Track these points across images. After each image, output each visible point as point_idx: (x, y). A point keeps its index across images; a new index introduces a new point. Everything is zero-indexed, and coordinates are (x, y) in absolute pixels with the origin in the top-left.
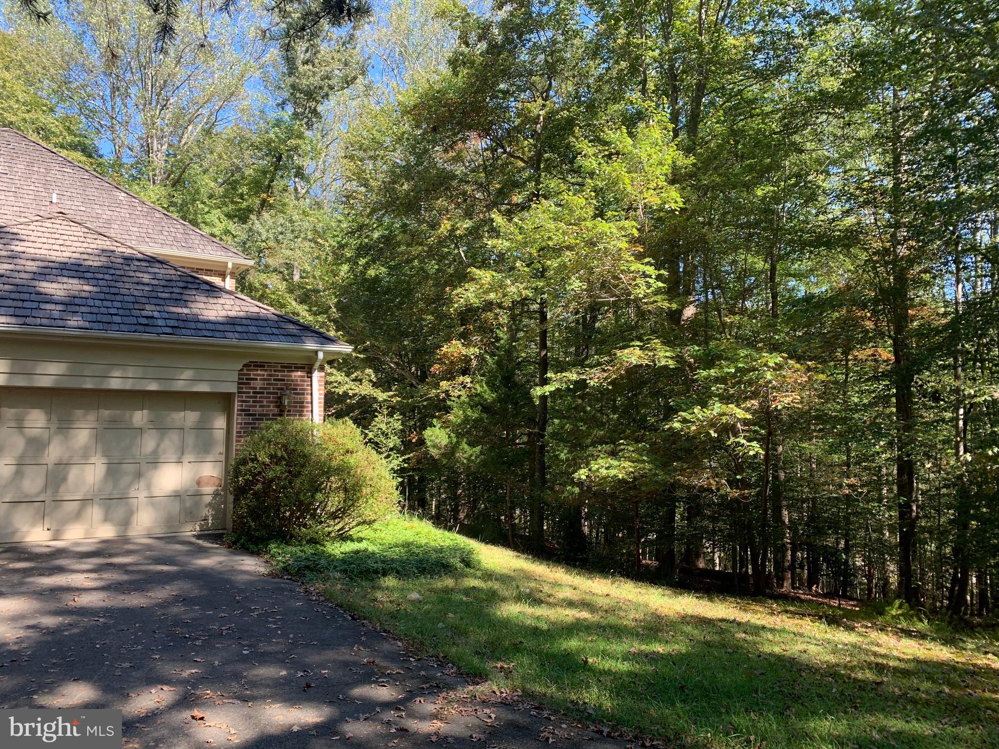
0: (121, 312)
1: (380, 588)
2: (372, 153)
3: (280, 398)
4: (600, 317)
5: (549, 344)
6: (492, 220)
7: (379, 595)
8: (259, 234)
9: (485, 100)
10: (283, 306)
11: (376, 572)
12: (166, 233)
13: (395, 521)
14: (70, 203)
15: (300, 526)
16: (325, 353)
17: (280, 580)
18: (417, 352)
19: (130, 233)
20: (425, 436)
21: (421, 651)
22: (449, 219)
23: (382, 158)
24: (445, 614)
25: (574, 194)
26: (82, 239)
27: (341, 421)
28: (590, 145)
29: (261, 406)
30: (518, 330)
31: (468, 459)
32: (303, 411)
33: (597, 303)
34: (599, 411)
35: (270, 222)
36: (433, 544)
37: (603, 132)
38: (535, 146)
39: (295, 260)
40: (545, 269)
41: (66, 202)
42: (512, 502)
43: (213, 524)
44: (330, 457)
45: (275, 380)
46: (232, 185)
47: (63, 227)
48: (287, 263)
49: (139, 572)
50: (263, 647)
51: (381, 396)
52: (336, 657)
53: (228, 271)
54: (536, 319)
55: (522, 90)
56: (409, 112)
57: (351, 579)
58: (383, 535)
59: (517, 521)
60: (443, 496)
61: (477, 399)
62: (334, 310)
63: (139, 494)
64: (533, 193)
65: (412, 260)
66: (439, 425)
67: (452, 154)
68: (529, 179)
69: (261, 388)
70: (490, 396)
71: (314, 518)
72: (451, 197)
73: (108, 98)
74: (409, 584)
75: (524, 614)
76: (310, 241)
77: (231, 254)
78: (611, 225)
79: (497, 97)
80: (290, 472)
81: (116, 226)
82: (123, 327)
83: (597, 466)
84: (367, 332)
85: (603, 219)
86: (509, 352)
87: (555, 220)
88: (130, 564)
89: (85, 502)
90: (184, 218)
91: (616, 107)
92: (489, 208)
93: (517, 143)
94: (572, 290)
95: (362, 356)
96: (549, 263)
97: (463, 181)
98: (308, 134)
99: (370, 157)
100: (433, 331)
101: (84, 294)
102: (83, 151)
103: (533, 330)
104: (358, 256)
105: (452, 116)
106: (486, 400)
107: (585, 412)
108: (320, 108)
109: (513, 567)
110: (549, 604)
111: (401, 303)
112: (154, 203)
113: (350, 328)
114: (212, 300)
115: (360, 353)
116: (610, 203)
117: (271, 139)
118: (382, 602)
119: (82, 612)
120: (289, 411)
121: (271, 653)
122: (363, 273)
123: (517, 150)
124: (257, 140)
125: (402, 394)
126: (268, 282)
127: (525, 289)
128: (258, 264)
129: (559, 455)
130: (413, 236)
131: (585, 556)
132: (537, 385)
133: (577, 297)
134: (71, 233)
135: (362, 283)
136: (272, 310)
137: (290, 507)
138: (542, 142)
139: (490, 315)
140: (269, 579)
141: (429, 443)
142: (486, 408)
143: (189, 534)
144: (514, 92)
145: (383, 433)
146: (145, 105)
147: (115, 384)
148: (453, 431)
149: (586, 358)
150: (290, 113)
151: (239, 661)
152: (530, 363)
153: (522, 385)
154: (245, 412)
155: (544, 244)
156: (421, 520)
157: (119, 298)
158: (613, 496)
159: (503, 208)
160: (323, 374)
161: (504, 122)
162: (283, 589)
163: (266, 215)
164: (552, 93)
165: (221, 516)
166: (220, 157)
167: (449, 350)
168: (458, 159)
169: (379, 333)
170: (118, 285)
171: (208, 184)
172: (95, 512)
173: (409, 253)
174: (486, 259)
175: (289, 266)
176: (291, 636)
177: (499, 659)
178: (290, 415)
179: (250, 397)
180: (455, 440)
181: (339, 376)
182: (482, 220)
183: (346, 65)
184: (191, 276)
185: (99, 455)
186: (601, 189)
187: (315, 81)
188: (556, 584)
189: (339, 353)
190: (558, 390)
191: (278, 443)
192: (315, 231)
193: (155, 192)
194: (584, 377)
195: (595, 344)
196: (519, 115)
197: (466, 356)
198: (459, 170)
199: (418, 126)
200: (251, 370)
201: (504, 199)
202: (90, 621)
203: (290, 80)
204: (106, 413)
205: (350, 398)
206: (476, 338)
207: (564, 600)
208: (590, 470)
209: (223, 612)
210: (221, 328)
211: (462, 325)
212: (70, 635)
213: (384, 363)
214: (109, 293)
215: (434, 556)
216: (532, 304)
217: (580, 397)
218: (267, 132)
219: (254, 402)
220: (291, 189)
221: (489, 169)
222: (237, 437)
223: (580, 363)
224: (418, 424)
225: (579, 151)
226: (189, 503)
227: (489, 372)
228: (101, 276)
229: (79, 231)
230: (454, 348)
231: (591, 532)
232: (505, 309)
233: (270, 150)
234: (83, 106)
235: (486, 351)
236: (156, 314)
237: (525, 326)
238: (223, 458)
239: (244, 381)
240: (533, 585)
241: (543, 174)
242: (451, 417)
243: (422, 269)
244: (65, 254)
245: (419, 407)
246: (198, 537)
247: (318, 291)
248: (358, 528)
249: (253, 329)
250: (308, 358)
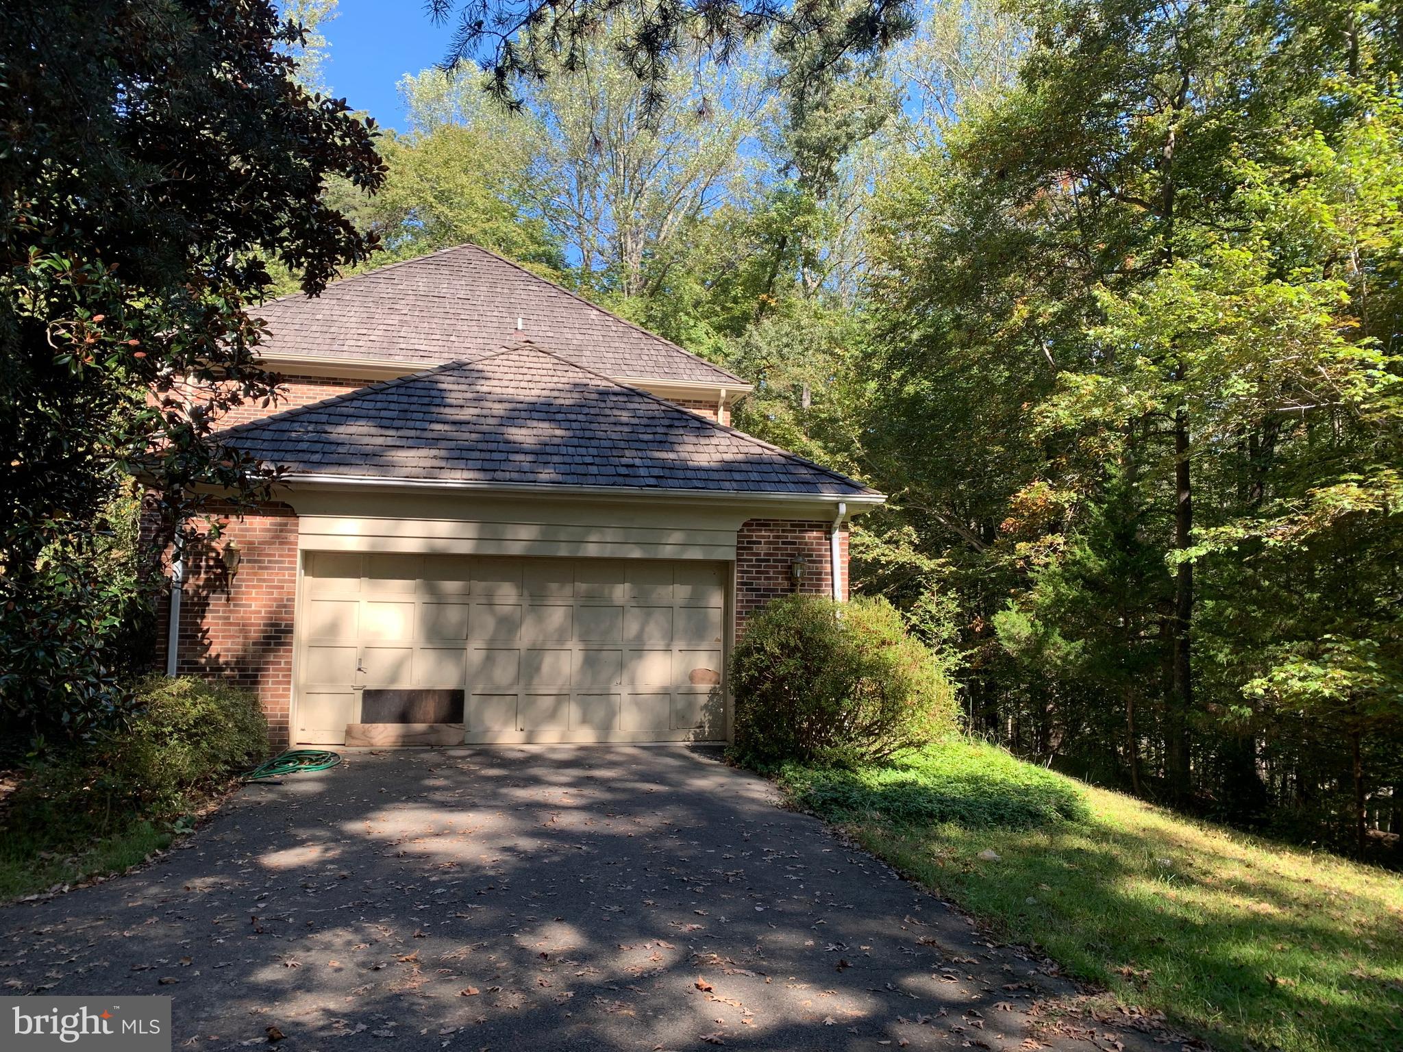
0: (597, 460)
1: (936, 838)
2: (910, 221)
3: (790, 567)
4: (1281, 437)
5: (1193, 481)
6: (1095, 299)
7: (937, 848)
8: (759, 349)
9: (1079, 122)
10: (788, 443)
11: (931, 815)
12: (646, 358)
13: (955, 745)
14: (536, 328)
15: (822, 743)
16: (849, 505)
17: (799, 815)
18: (979, 501)
19: (605, 360)
20: (996, 624)
21: (1002, 935)
22: (1025, 303)
23: (924, 226)
24: (1037, 885)
25: (1232, 247)
26: (551, 372)
27: (873, 599)
28: (1258, 167)
29: (766, 578)
30: (1140, 462)
31: (1064, 659)
32: (820, 586)
33: (1277, 415)
34: (1284, 587)
35: (772, 333)
36: (1012, 781)
37: (1281, 143)
38: (1162, 179)
39: (804, 380)
40: (1184, 367)
41: (532, 328)
42: (1136, 726)
43: (710, 732)
44: (860, 649)
45: (783, 543)
46: (722, 286)
47: (531, 359)
48: (794, 386)
49: (624, 790)
50: (781, 904)
51: (927, 564)
52: (880, 929)
53: (721, 401)
54: (1169, 444)
55: (1137, 97)
56: (963, 156)
57: (896, 822)
58: (938, 764)
59: (1144, 756)
60: (1024, 712)
61: (1075, 569)
62: (858, 445)
63: (622, 691)
64: (1161, 251)
65: (970, 367)
66: (1016, 608)
67: (1029, 207)
68: (1154, 231)
69: (766, 554)
70: (1096, 564)
71: (841, 733)
72: (1028, 270)
73: (574, 192)
74: (979, 836)
75: (1164, 897)
76: (824, 352)
77: (724, 379)
78: (1300, 288)
79: (1098, 114)
80: (806, 668)
81: (588, 353)
82: (601, 479)
83: (1283, 675)
84: (905, 474)
85: (1284, 280)
86: (1125, 496)
87: (1197, 288)
88: (614, 780)
89: (561, 697)
90: (664, 335)
91: (1303, 101)
92: (1089, 280)
93: (1133, 178)
94: (1233, 395)
95: (898, 508)
96: (1191, 355)
97: (1046, 245)
98: (820, 205)
99: (907, 227)
100: (1004, 466)
101: (556, 441)
102: (549, 261)
103: (1165, 460)
104: (891, 367)
105: (1028, 153)
106: (1090, 570)
107: (1259, 588)
108: (834, 169)
109: (1143, 825)
110: (1204, 885)
111: (954, 430)
112: (629, 319)
113: (881, 469)
114: (703, 441)
115: (895, 503)
116: (1296, 254)
117: (773, 219)
118: (942, 860)
119: (562, 835)
120: (803, 585)
121: (792, 914)
122: (898, 391)
123: (1133, 189)
124: (752, 221)
125: (958, 561)
126: (770, 413)
127: (1151, 398)
128: (757, 388)
129: (1216, 655)
130: (971, 331)
131: (1264, 816)
132: (1174, 547)
133: (1241, 406)
134: (539, 366)
135: (896, 406)
136: (778, 449)
137: (809, 716)
138: (1175, 172)
139: (1094, 441)
140: (785, 812)
141: (1001, 634)
142: (1091, 583)
143: (682, 744)
144: (1126, 103)
145: (932, 618)
146: (616, 195)
147: (592, 550)
148: (1037, 616)
149: (1259, 503)
150: (796, 180)
151: (750, 919)
152: (1163, 513)
153: (1150, 547)
154: (746, 585)
155: (1182, 328)
156: (994, 745)
157: (594, 443)
158: (1311, 723)
159: (1112, 278)
160: (846, 534)
161: (1110, 150)
162: (804, 828)
163: (766, 323)
164: (1189, 95)
165: (720, 723)
166: (708, 251)
167: (1029, 496)
168: (1038, 213)
169: (920, 475)
170: (593, 426)
171: (693, 289)
172: (572, 711)
173: (965, 357)
174: (1085, 357)
175: (797, 389)
176: (818, 893)
177: (1125, 961)
178: (805, 591)
179: (753, 566)
180: (1041, 630)
181: (867, 538)
182: (1078, 300)
183: (870, 101)
184: (678, 411)
185: (575, 639)
186: (1280, 234)
187: (828, 130)
188: (1215, 856)
189: (868, 505)
190: (1211, 554)
191: (790, 629)
192: (831, 339)
193: (630, 305)
194: (1258, 533)
195: (1275, 479)
196: (1133, 136)
197: (1056, 504)
198: (1040, 229)
199: (976, 175)
200: (753, 531)
201: (1112, 265)
202: (571, 847)
203: (794, 135)
204: (582, 587)
205: (883, 567)
206: (1072, 477)
207: (1230, 882)
208: (1270, 680)
209: (728, 851)
210: (716, 476)
211: (1048, 458)
212: (551, 863)
213: (930, 517)
214: (583, 438)
215: (1016, 799)
216: (1161, 421)
217: (1249, 564)
218: (766, 210)
219: (757, 572)
220: (799, 283)
221: (1087, 223)
222: (738, 618)
223: (1248, 510)
224: (982, 606)
225: (1239, 179)
226: (680, 704)
227: (1094, 527)
228: (573, 417)
229: (548, 362)
230: (1038, 493)
231: (1272, 778)
232: (1117, 430)
233: (770, 234)
234: (546, 205)
235: (1087, 496)
236: (638, 462)
237: (1150, 455)
238: (720, 646)
239: (744, 546)
240: (1176, 854)
241: (1177, 220)
242: (1035, 596)
243: (985, 378)
244: (534, 392)
245: (983, 581)
246: (693, 749)
247: (836, 420)
248: (902, 751)
249: (754, 476)
250: (827, 513)
